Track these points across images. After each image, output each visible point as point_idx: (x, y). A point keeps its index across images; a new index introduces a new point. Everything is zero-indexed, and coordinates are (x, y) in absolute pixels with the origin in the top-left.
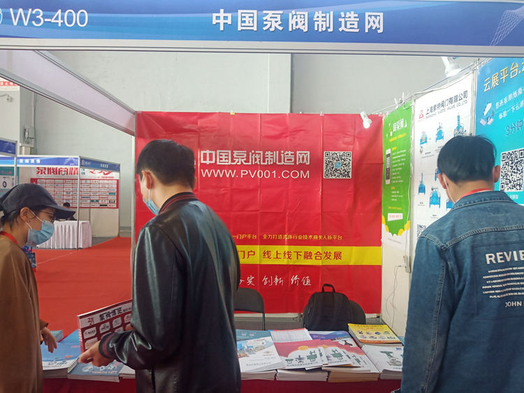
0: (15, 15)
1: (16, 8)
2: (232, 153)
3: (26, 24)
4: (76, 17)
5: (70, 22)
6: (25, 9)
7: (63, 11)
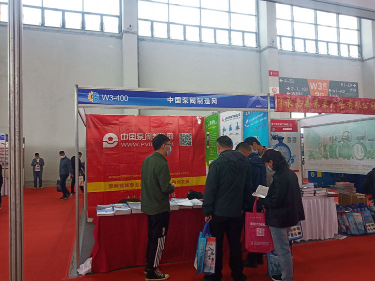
0: (104, 97)
1: (104, 95)
2: (136, 135)
3: (107, 100)
4: (124, 98)
5: (122, 99)
6: (107, 95)
7: (120, 96)
